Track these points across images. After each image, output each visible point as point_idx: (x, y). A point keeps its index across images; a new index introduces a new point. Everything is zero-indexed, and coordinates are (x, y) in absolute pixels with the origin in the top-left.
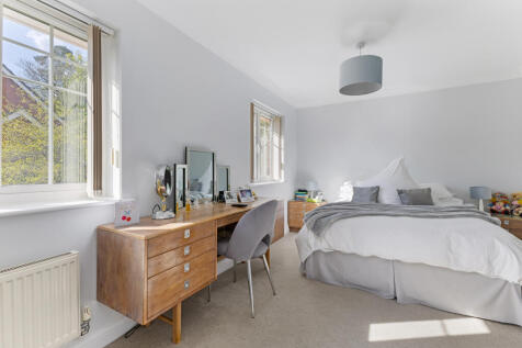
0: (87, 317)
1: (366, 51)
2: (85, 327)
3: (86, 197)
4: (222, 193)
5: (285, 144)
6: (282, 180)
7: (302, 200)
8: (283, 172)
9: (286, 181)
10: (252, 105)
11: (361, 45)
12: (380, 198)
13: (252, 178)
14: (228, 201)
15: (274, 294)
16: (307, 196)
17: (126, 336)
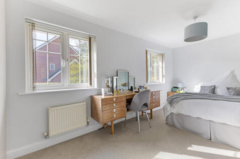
0: (88, 121)
1: (198, 20)
2: (88, 123)
3: (88, 87)
4: (132, 87)
5: (165, 66)
6: (164, 82)
7: (175, 92)
8: (164, 78)
9: (166, 83)
10: (147, 51)
11: (195, 18)
12: (215, 91)
13: (147, 81)
14: (134, 90)
15: (151, 127)
16: (178, 90)
17: (99, 130)
